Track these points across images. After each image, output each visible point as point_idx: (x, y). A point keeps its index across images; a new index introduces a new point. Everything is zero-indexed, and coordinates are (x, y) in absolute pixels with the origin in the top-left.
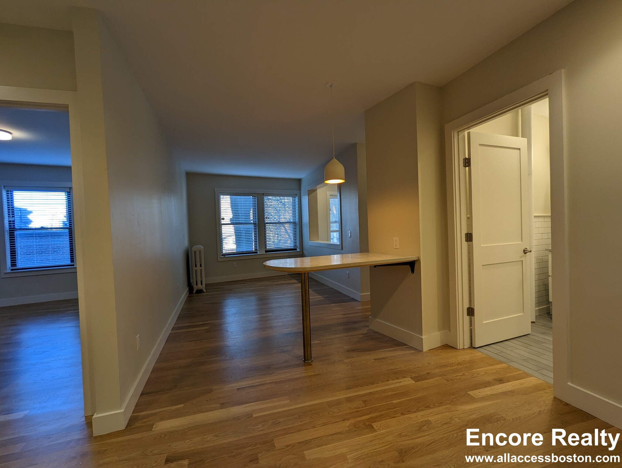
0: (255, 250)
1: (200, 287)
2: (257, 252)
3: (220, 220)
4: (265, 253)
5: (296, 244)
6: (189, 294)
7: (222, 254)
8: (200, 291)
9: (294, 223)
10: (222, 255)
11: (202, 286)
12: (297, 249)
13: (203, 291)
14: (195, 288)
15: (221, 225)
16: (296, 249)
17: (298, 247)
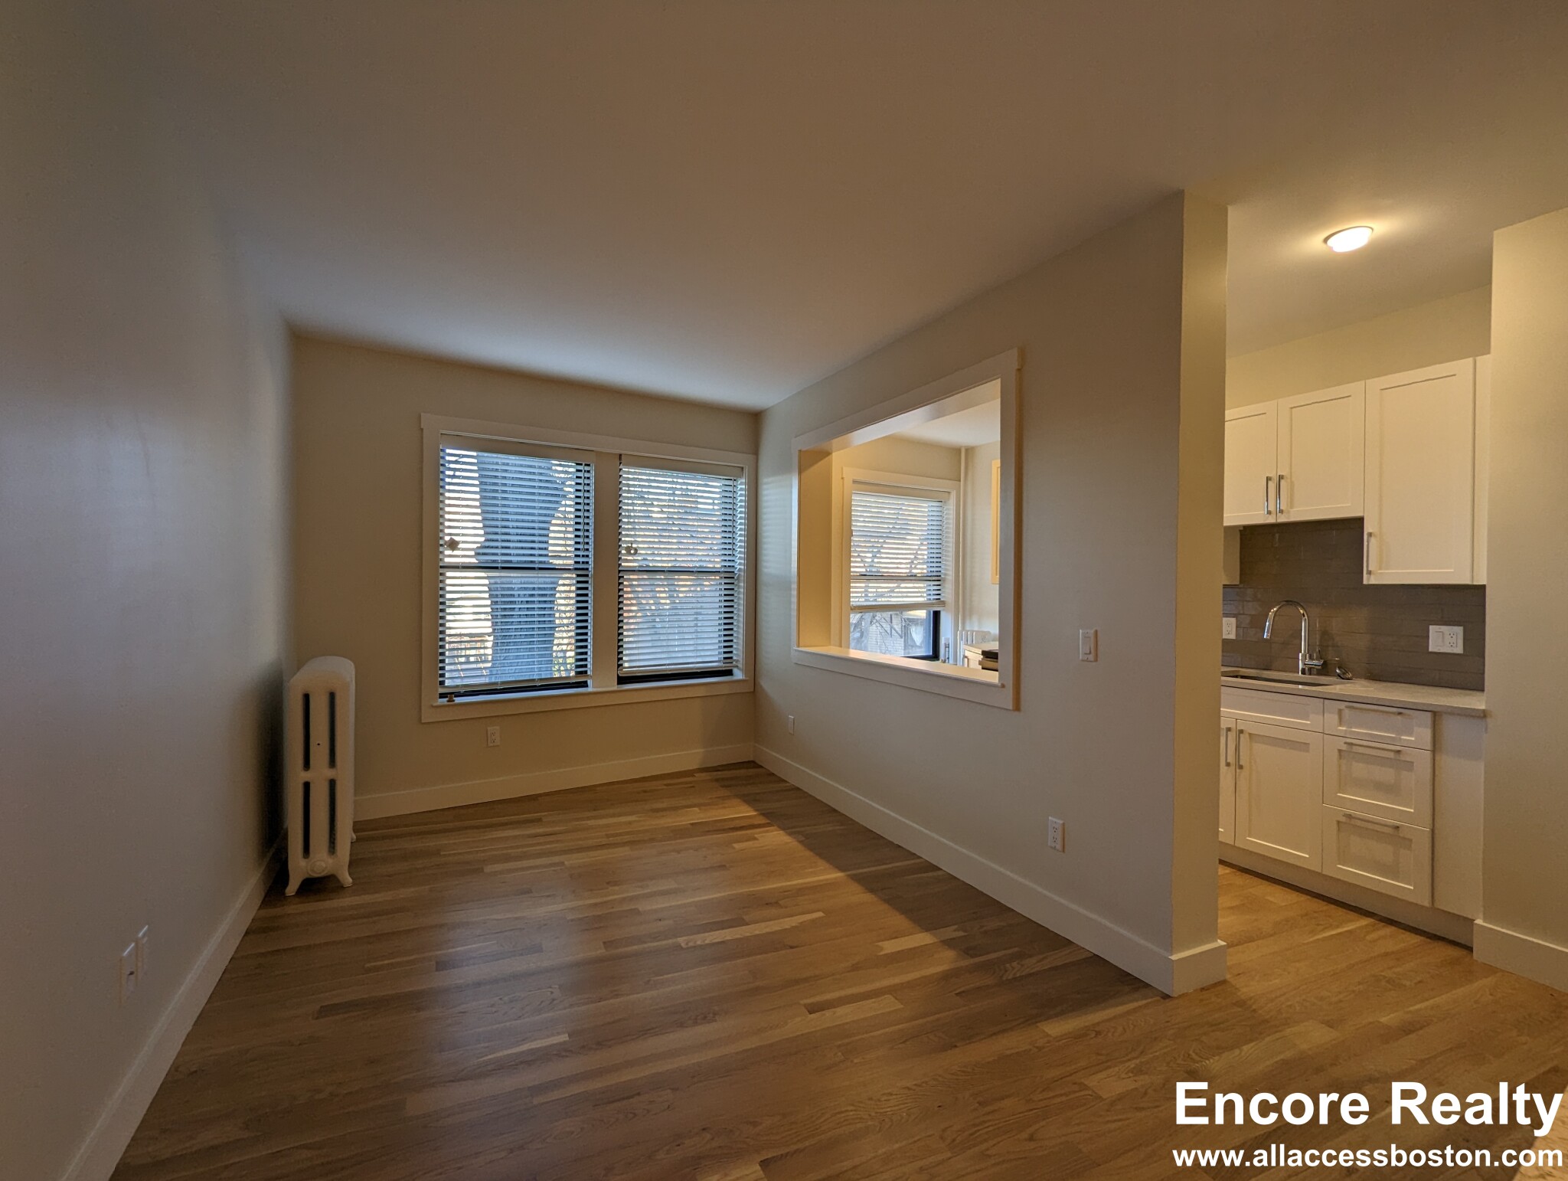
0: (578, 673)
1: (321, 862)
2: (586, 682)
3: (441, 549)
4: (616, 687)
5: (731, 652)
6: (260, 908)
7: (442, 690)
8: (316, 887)
9: (729, 575)
10: (442, 696)
11: (330, 861)
12: (735, 671)
13: (338, 881)
14: (299, 868)
15: (441, 571)
16: (729, 673)
17: (740, 666)
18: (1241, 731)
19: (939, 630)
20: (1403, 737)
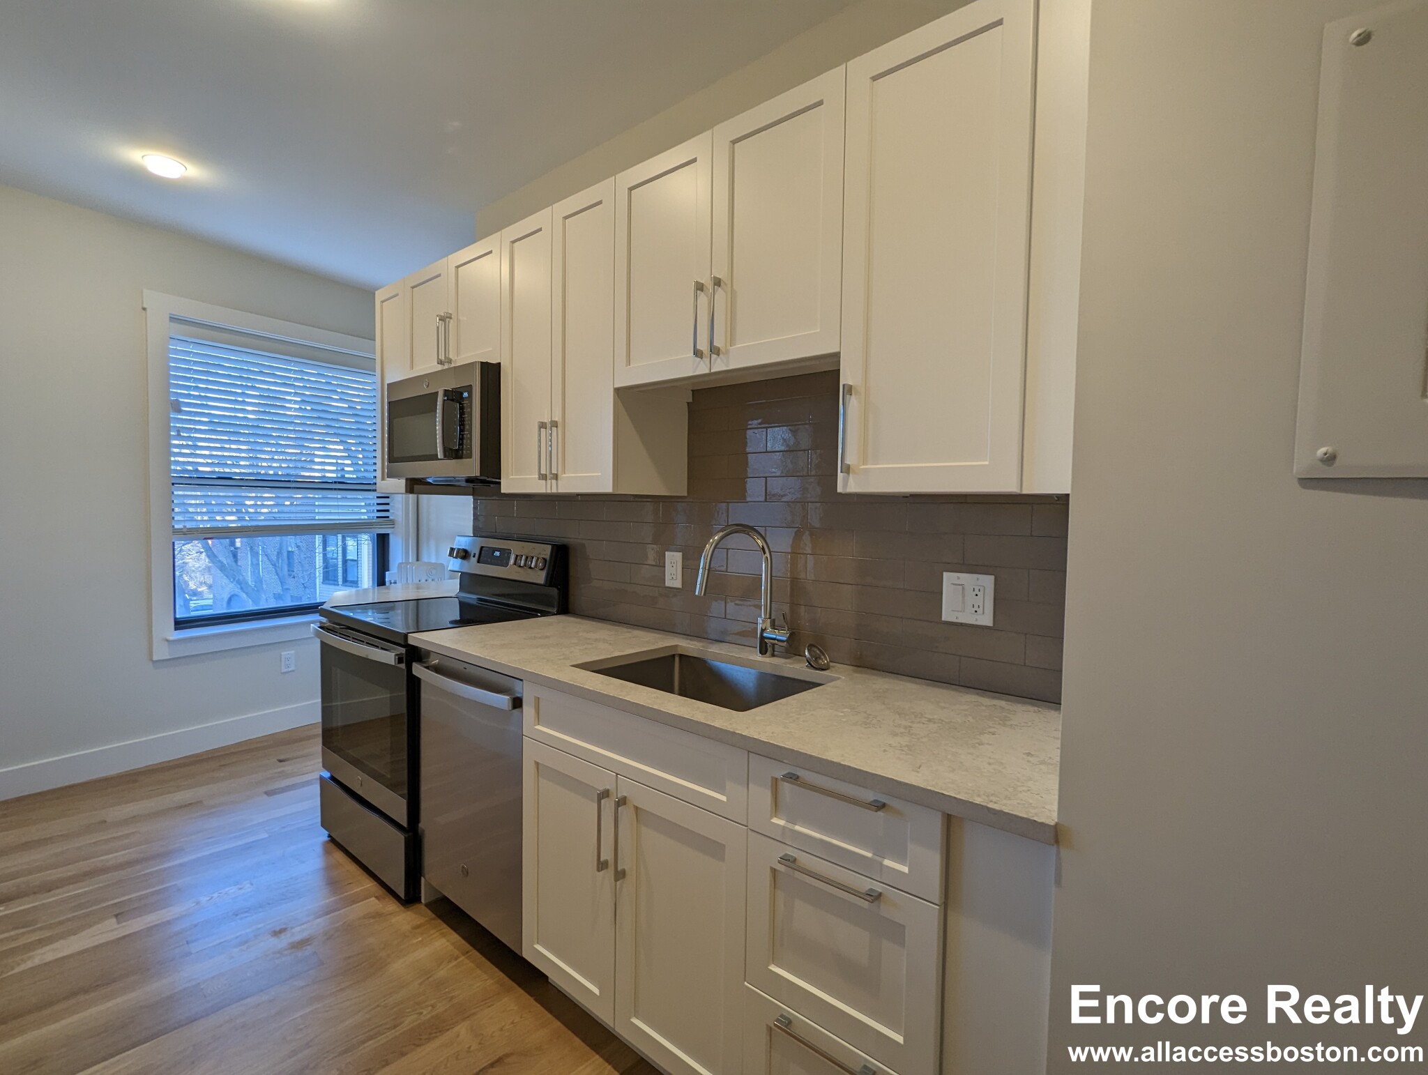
18: (622, 802)
19: (389, 561)
20: (887, 862)
